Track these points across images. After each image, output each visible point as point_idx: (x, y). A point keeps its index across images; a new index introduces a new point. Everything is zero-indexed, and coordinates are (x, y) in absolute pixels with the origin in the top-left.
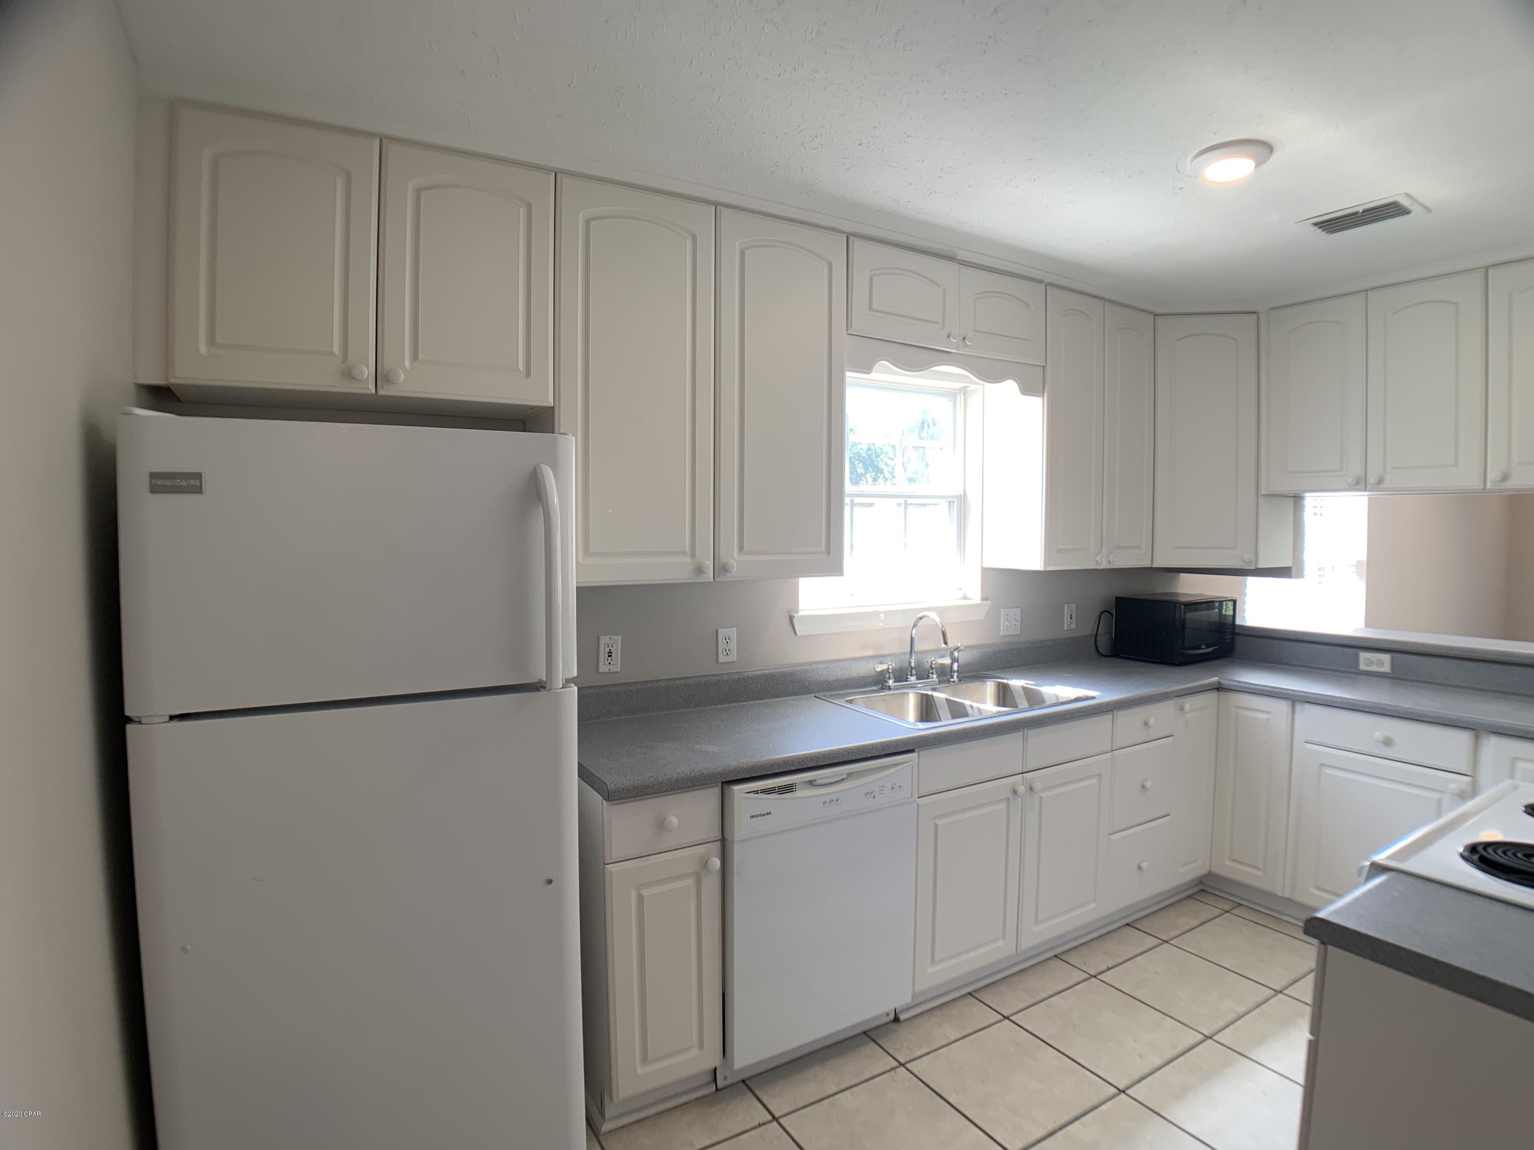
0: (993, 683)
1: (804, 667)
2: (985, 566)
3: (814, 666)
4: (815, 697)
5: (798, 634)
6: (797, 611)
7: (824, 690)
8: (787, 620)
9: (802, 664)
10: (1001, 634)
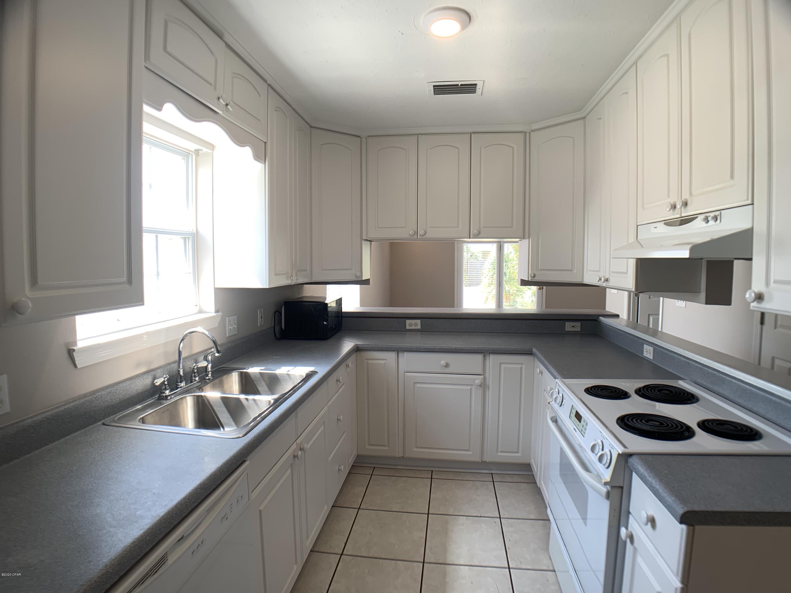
0: (237, 373)
1: (87, 399)
2: (216, 287)
3: (97, 394)
4: (104, 424)
5: (79, 366)
6: (75, 343)
7: (109, 415)
8: (66, 354)
9: (85, 396)
10: (227, 336)
